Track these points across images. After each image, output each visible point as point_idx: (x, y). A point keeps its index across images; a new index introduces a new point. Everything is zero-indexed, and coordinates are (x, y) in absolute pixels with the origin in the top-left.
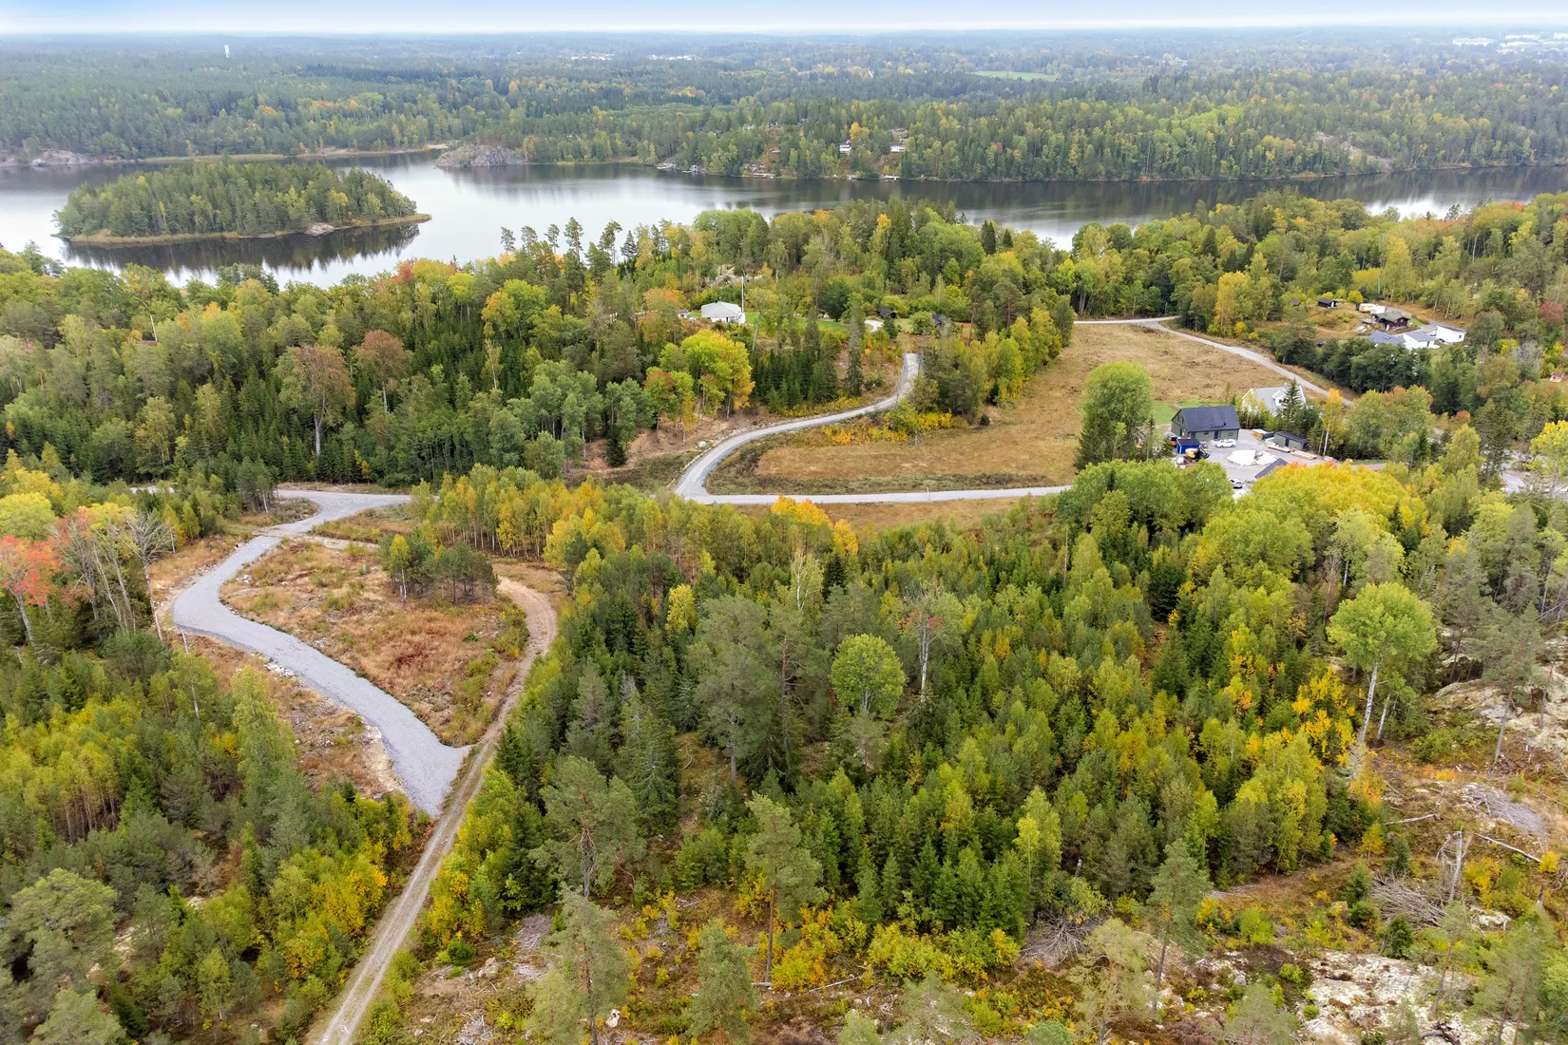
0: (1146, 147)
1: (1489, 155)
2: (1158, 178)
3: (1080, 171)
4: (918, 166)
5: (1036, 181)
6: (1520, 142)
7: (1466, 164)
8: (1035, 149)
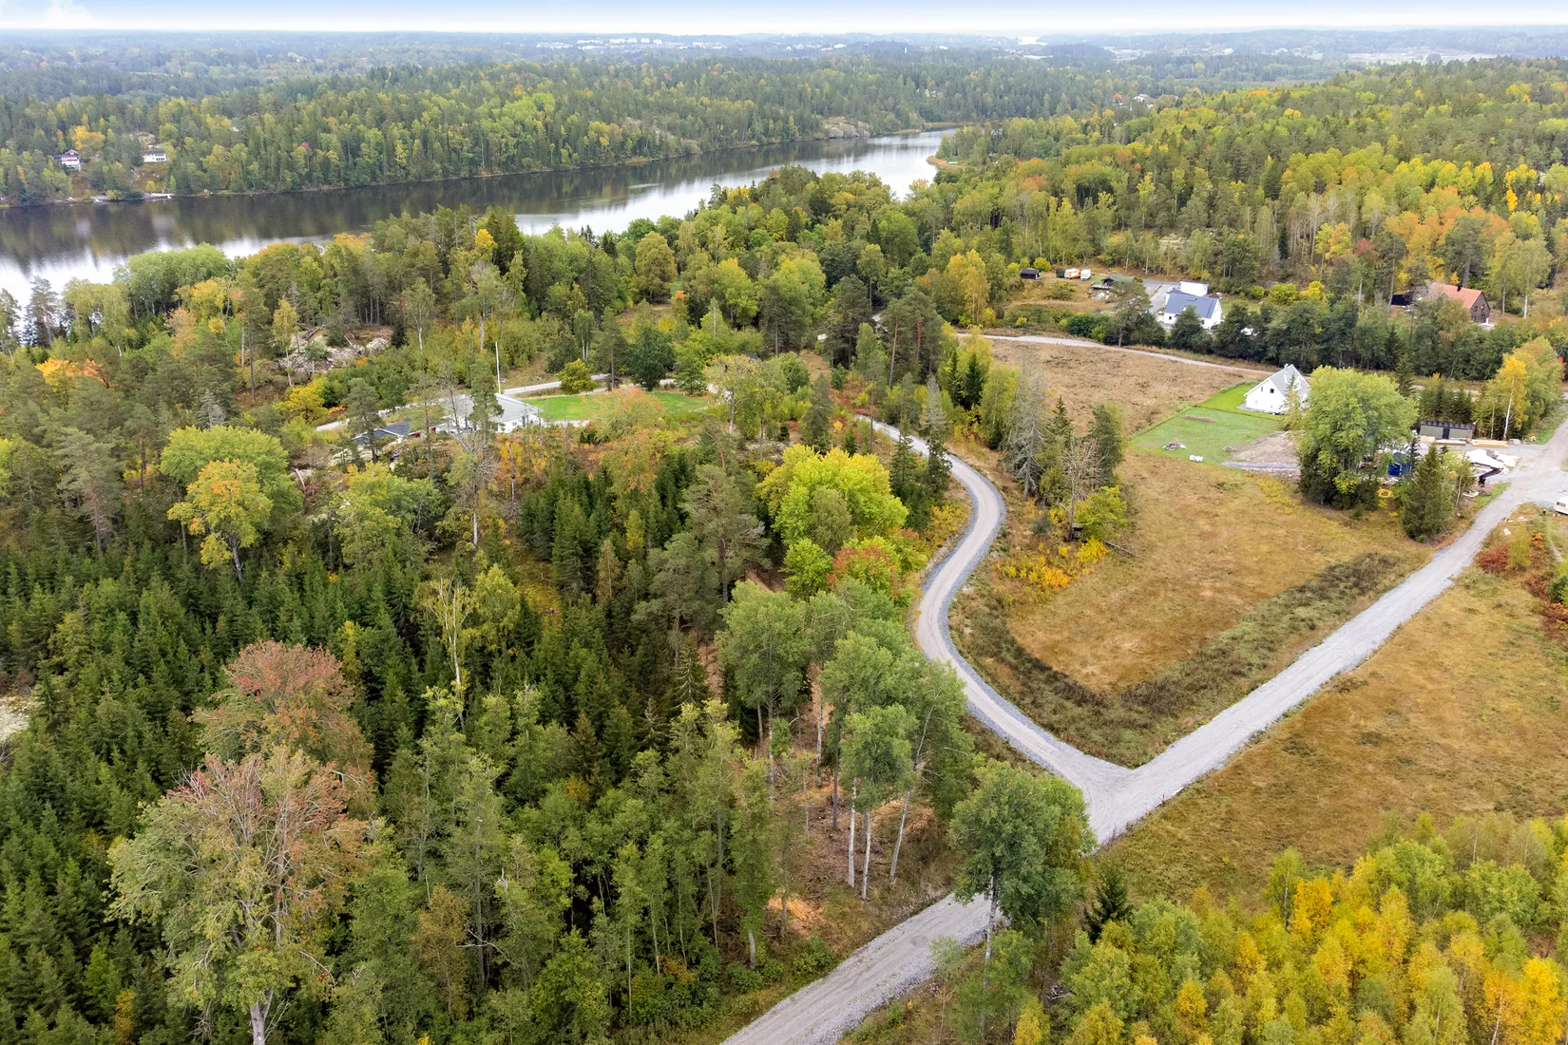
0: (478, 138)
1: (766, 133)
2: (499, 172)
3: (413, 171)
4: (199, 179)
5: (363, 187)
6: (786, 120)
7: (754, 142)
8: (351, 148)
